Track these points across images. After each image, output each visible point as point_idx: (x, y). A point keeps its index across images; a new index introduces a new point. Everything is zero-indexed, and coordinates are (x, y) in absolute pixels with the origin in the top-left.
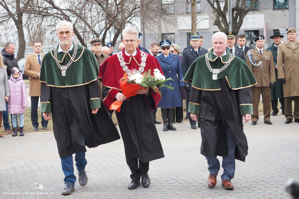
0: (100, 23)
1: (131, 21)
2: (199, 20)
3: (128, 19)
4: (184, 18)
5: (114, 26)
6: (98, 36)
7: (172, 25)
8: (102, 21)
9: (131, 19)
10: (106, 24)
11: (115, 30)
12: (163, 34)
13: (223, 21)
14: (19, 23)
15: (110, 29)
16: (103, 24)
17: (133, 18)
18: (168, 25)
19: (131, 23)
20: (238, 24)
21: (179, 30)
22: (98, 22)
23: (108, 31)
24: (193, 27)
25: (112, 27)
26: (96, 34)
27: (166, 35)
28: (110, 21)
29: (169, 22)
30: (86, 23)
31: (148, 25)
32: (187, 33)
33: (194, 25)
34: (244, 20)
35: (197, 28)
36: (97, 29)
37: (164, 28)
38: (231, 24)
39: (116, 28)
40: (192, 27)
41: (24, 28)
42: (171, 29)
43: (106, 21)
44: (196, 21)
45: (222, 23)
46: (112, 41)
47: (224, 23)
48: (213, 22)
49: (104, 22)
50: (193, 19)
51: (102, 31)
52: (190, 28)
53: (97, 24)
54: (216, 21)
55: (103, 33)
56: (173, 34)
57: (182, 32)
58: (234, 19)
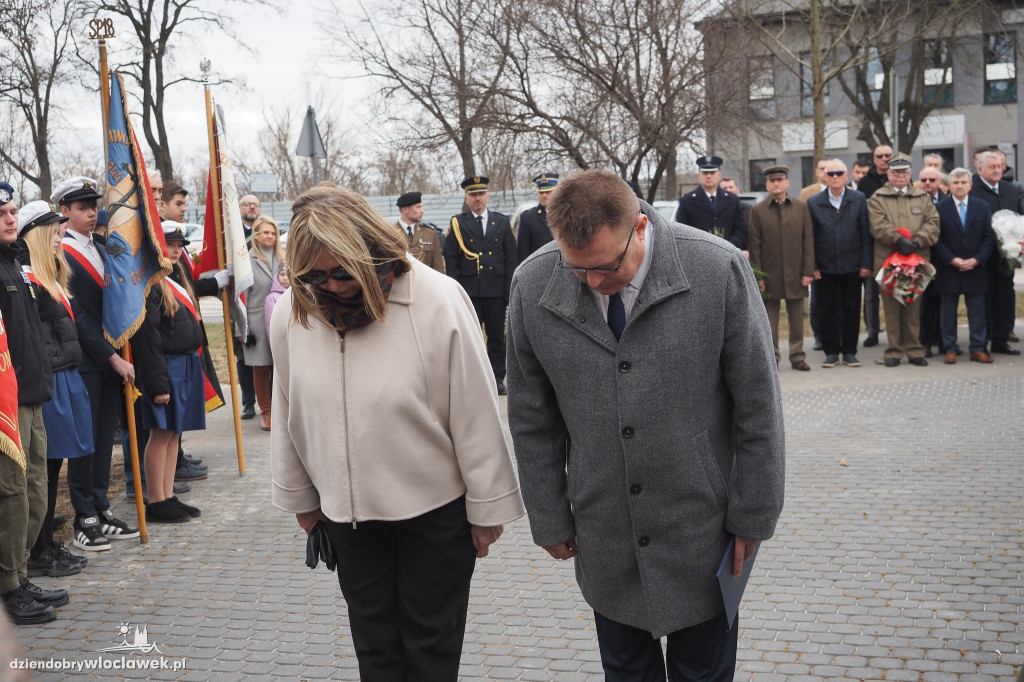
0: (629, 143)
1: (690, 137)
2: (829, 132)
3: (684, 134)
4: (799, 129)
5: (657, 148)
6: (624, 168)
7: (773, 142)
8: (632, 138)
9: (690, 132)
10: (640, 147)
11: (657, 155)
12: (752, 162)
13: (878, 132)
14: (465, 148)
15: (649, 154)
16: (634, 146)
17: (694, 132)
18: (765, 142)
19: (691, 141)
20: (910, 138)
21: (789, 153)
22: (625, 141)
23: (644, 158)
24: (819, 144)
25: (651, 150)
26: (620, 164)
27: (757, 164)
28: (648, 139)
29: (768, 138)
30: (600, 143)
31: (725, 145)
32: (803, 158)
33: (819, 141)
34: (922, 128)
35: (826, 147)
36: (621, 154)
37: (758, 149)
38: (897, 137)
39: (659, 152)
40: (816, 147)
41: (477, 160)
42: (772, 152)
43: (639, 140)
44: (823, 133)
45: (875, 136)
46: (652, 177)
47: (879, 136)
48: (857, 133)
49: (635, 139)
50: (816, 130)
51: (633, 158)
52: (811, 147)
53: (623, 145)
54: (862, 133)
55: (635, 162)
56: (774, 160)
57: (797, 155)
58: (902, 126)
